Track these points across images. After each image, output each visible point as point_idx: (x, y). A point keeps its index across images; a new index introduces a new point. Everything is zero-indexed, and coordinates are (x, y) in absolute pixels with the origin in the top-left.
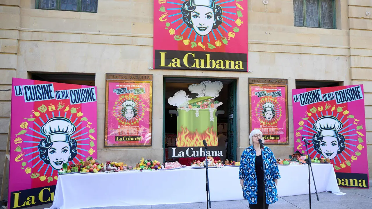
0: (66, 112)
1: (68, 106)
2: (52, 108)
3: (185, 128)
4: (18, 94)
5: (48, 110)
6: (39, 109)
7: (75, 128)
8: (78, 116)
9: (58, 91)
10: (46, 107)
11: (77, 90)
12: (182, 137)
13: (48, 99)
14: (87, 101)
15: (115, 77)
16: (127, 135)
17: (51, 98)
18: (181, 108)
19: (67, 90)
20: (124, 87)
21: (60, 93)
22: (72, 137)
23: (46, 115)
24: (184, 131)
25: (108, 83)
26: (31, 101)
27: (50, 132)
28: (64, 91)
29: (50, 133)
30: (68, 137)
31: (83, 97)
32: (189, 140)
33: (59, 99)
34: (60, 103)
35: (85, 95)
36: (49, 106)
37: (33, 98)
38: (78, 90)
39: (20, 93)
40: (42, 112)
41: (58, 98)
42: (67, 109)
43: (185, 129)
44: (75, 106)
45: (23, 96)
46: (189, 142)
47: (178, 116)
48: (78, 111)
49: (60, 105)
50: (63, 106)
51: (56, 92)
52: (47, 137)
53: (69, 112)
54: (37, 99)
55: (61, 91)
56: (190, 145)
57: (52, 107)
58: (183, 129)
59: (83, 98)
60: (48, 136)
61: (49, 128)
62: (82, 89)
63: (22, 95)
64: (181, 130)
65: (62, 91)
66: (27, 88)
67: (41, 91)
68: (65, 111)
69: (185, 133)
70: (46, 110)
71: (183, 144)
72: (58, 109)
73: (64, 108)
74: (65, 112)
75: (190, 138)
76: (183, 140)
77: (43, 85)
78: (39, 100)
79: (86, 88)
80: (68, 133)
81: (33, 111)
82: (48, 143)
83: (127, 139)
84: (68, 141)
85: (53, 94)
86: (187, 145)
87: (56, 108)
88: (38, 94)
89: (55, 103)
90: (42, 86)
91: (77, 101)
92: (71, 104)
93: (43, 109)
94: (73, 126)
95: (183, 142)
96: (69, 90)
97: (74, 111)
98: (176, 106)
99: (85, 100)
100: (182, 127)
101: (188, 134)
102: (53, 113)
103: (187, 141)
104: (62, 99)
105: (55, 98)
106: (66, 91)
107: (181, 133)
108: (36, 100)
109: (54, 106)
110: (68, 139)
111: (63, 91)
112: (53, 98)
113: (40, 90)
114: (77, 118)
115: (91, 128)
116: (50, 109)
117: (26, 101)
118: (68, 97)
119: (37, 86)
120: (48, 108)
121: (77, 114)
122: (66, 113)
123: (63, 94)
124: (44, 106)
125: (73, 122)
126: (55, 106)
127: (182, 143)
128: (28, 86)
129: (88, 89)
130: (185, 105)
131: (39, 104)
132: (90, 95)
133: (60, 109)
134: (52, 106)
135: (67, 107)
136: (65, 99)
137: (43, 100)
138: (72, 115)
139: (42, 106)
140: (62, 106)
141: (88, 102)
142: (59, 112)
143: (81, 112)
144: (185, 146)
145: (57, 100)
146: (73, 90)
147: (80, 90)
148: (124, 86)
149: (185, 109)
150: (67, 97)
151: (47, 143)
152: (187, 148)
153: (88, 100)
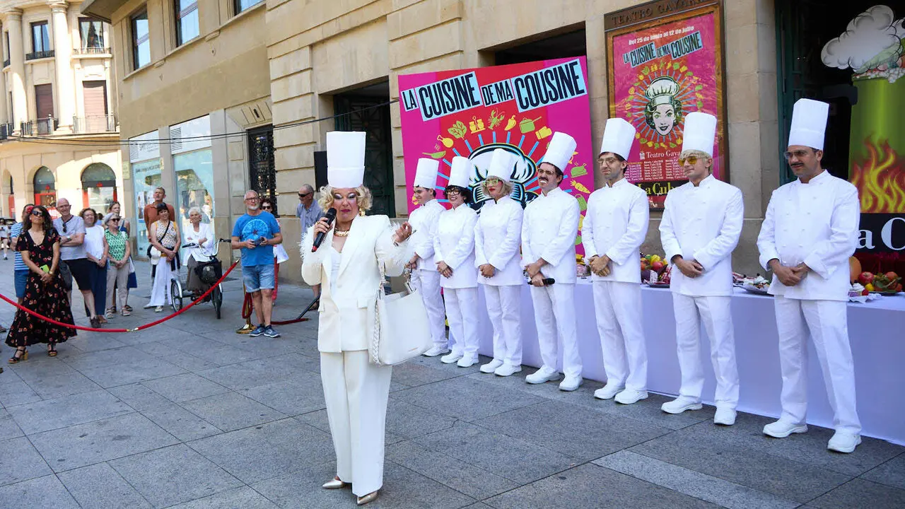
0: (509, 131)
1: (514, 116)
2: (477, 126)
3: (881, 145)
4: (409, 106)
5: (469, 130)
6: (450, 131)
7: (534, 166)
8: (539, 138)
9: (487, 86)
10: (464, 127)
11: (532, 74)
12: (866, 177)
13: (466, 108)
14: (562, 97)
15: (625, 19)
16: (662, 178)
17: (474, 103)
18: (869, 74)
19: (508, 80)
20: (647, 42)
21: (493, 90)
22: (527, 188)
23: (466, 141)
24: (877, 156)
25: (610, 39)
26: (434, 116)
27: (478, 180)
28: (501, 84)
29: (477, 182)
30: (519, 187)
31: (549, 88)
32: (895, 186)
33: (491, 104)
34: (493, 113)
35: (554, 83)
36: (470, 123)
37: (438, 111)
38: (536, 75)
39: (412, 104)
40: (457, 137)
41: (488, 102)
42: (511, 123)
43: (879, 149)
44: (530, 115)
45: (419, 109)
46: (895, 195)
47: (855, 102)
48: (538, 127)
49: (495, 116)
50: (502, 118)
51: (483, 89)
52: (473, 190)
53: (516, 130)
54: (445, 112)
55: (493, 84)
56: (896, 207)
57: (476, 123)
58: (873, 146)
59: (550, 92)
60: (473, 188)
61: (475, 170)
62: (544, 71)
63: (416, 106)
64: (865, 154)
65: (496, 85)
66: (423, 92)
67: (451, 94)
68: (508, 128)
69: (878, 164)
70: (465, 131)
71: (870, 204)
72: (491, 127)
73: (505, 123)
74: (507, 131)
75: (900, 183)
76: (872, 189)
77: (453, 78)
78: (449, 113)
79: (557, 67)
80: (517, 179)
81: (440, 138)
82: (476, 202)
83: (662, 188)
84: (519, 197)
85: (477, 95)
86: (886, 205)
87: (487, 124)
88: (446, 99)
89: (483, 114)
90: (452, 81)
91: (535, 102)
92: (521, 110)
93: (458, 130)
94: (527, 161)
95: (870, 198)
96: (513, 80)
97: (527, 126)
98: (850, 70)
99: (554, 97)
100: (868, 142)
101: (890, 169)
102: (480, 136)
103: (889, 191)
104: (498, 102)
105: (481, 104)
106: (506, 82)
107: (866, 164)
108: (443, 114)
109: (481, 120)
110: (520, 193)
111: (498, 83)
112: (478, 102)
113: (449, 90)
114: (537, 143)
115: (576, 164)
116: (473, 129)
117: (425, 119)
118: (511, 95)
119: (443, 84)
120: (468, 126)
121: (537, 133)
122: (509, 133)
123: (500, 91)
124: (460, 123)
125: (527, 154)
126: (483, 121)
127: (867, 201)
128: (426, 87)
129: (560, 68)
130: (888, 56)
131: (450, 121)
132: (568, 81)
133: (495, 126)
134: (478, 121)
135: (510, 120)
136: (504, 101)
137: (456, 111)
138: (523, 136)
139: (455, 123)
140: (499, 118)
141: (565, 99)
142: (494, 133)
143: (545, 127)
144: (877, 211)
145: (486, 106)
146: (523, 77)
147: (541, 73)
148: (646, 39)
149: (882, 74)
150: (509, 97)
151: (473, 202)
152: (885, 217)
153: (564, 96)
